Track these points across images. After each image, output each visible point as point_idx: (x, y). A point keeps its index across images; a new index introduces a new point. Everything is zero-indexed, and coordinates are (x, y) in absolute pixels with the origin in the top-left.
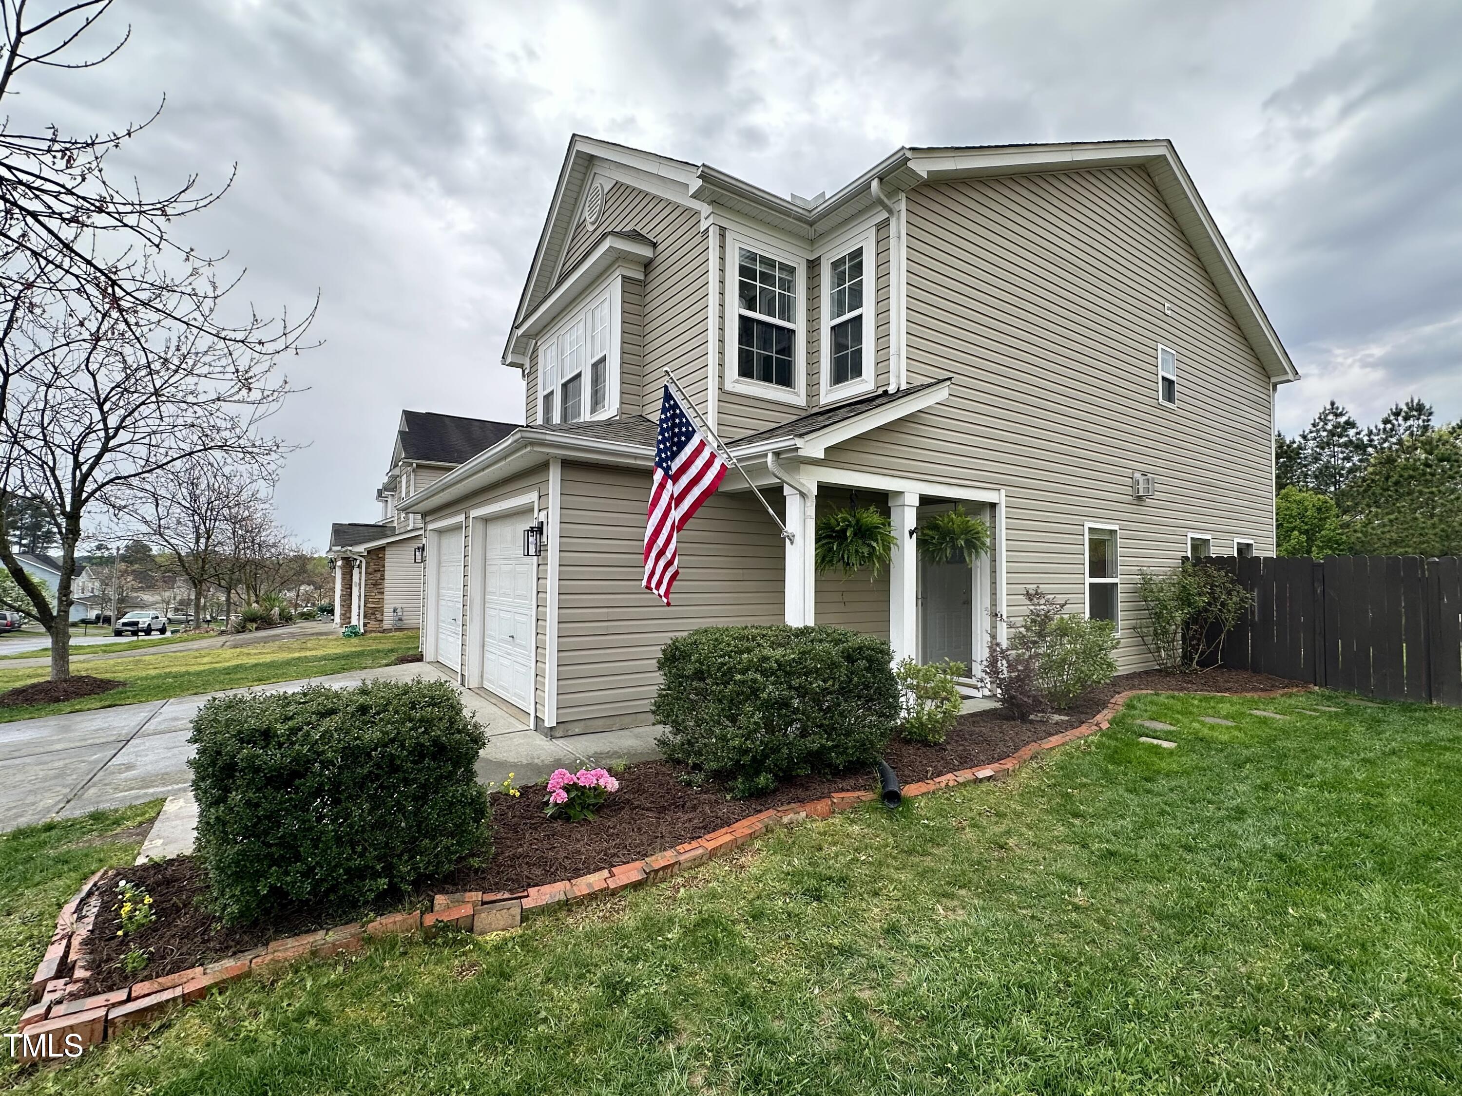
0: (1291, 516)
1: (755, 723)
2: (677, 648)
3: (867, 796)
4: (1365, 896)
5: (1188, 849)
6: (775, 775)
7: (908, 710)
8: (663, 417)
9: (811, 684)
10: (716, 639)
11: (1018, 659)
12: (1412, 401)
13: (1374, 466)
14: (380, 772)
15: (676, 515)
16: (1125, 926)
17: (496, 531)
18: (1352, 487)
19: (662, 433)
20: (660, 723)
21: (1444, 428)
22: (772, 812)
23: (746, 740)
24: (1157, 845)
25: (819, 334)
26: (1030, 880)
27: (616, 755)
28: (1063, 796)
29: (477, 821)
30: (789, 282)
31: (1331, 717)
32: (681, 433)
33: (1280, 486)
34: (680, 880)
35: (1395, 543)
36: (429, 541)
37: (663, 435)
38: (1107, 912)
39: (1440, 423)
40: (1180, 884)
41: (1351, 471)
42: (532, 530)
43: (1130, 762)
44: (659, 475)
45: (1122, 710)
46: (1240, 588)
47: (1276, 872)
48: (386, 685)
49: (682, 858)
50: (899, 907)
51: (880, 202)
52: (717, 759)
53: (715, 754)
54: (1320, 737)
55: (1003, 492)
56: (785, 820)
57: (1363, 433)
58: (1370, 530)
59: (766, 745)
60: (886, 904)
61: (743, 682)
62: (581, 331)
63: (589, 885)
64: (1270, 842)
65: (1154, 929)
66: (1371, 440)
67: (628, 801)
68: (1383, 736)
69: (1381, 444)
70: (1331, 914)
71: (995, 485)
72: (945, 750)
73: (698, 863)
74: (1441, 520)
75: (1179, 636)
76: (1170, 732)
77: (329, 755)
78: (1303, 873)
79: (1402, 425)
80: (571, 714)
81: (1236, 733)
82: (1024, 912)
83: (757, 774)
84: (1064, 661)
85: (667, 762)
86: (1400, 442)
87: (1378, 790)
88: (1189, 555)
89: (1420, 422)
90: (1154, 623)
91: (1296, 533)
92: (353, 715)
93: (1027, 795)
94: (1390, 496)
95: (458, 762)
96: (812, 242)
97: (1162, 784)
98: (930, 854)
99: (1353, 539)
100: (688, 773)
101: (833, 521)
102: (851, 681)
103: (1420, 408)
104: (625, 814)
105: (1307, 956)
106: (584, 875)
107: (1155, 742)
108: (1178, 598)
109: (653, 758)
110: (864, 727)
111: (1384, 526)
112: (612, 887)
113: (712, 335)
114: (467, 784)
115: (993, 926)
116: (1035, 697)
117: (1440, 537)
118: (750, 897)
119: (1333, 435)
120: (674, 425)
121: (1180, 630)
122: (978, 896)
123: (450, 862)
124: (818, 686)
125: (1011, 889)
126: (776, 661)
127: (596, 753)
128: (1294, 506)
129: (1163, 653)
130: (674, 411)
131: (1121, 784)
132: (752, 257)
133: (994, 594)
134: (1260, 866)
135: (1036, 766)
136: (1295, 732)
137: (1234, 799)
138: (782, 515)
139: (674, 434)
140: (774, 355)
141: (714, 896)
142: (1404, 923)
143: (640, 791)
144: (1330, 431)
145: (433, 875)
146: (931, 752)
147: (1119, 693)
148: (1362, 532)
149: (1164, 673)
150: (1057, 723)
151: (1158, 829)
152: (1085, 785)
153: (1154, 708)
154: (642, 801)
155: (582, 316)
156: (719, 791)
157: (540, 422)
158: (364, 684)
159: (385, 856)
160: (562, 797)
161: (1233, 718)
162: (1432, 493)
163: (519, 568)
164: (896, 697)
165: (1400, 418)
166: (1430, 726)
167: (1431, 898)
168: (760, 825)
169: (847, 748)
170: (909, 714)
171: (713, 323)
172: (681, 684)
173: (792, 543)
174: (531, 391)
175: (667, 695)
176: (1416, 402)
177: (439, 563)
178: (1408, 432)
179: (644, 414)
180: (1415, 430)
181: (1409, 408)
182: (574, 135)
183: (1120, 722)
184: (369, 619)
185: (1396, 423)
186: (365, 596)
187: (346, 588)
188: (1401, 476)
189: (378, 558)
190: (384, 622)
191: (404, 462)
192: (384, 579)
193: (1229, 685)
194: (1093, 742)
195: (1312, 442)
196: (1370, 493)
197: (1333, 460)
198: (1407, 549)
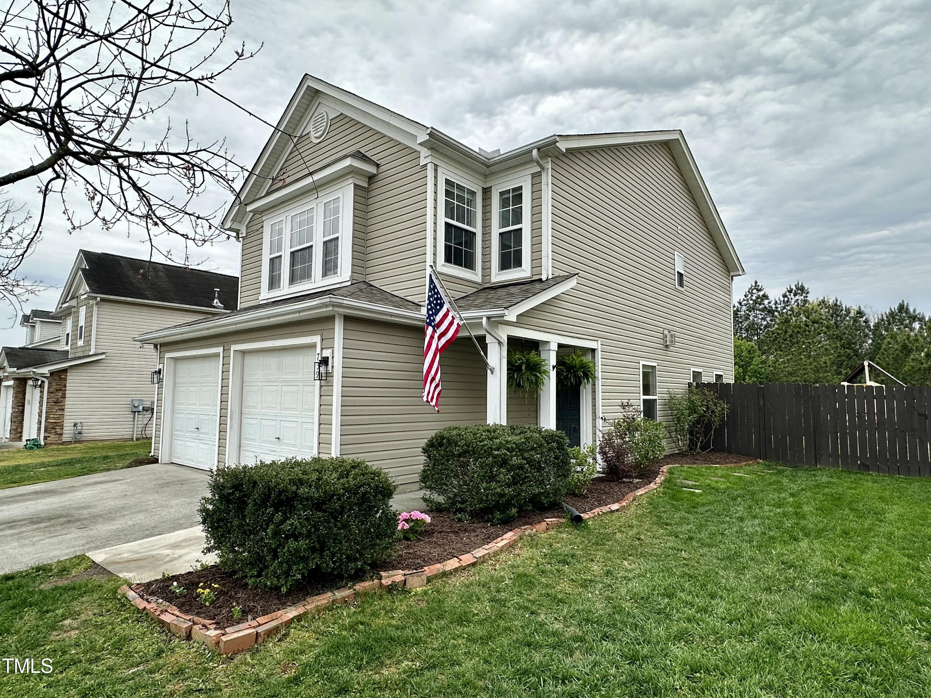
3: (562, 520)
6: (519, 508)
8: (430, 294)
12: (798, 284)
13: (778, 324)
18: (767, 337)
20: (426, 488)
21: (815, 301)
22: (518, 530)
25: (491, 236)
28: (657, 517)
31: (771, 475)
35: (790, 374)
36: (167, 367)
37: (431, 305)
39: (813, 298)
41: (766, 327)
42: (320, 362)
43: (683, 500)
45: (667, 475)
46: (720, 402)
49: (489, 552)
50: (606, 565)
51: (536, 161)
54: (768, 485)
55: (599, 342)
56: (527, 533)
57: (772, 303)
58: (777, 366)
62: (312, 216)
63: (451, 565)
66: (777, 308)
68: (797, 483)
69: (782, 310)
71: (594, 338)
72: (587, 498)
74: (814, 360)
76: (697, 485)
79: (793, 299)
81: (728, 484)
86: (792, 309)
87: (799, 506)
88: (692, 382)
89: (802, 297)
90: (676, 424)
93: (639, 517)
94: (788, 344)
96: (487, 177)
97: (702, 509)
99: (768, 371)
101: (513, 360)
103: (802, 289)
106: (445, 561)
107: (692, 490)
108: (689, 408)
111: (785, 363)
112: (462, 566)
117: (814, 371)
119: (756, 303)
122: (639, 558)
124: (537, 457)
131: (682, 510)
132: (452, 184)
135: (636, 504)
136: (756, 482)
137: (737, 513)
140: (463, 248)
144: (754, 301)
147: (662, 466)
148: (773, 367)
149: (682, 454)
150: (638, 483)
152: (665, 511)
153: (684, 474)
155: (313, 205)
161: (725, 477)
162: (809, 343)
165: (792, 294)
166: (817, 477)
168: (515, 536)
171: (430, 227)
173: (492, 373)
174: (247, 251)
176: (800, 284)
177: (175, 384)
178: (796, 304)
179: (367, 281)
180: (800, 302)
181: (797, 288)
182: (306, 74)
183: (669, 481)
184: (49, 433)
185: (790, 297)
186: (46, 412)
187: (18, 406)
188: (793, 332)
189: (61, 379)
190: (64, 436)
191: (89, 296)
192: (65, 398)
193: (718, 460)
194: (660, 491)
195: (744, 307)
196: (777, 342)
197: (756, 319)
198: (797, 378)
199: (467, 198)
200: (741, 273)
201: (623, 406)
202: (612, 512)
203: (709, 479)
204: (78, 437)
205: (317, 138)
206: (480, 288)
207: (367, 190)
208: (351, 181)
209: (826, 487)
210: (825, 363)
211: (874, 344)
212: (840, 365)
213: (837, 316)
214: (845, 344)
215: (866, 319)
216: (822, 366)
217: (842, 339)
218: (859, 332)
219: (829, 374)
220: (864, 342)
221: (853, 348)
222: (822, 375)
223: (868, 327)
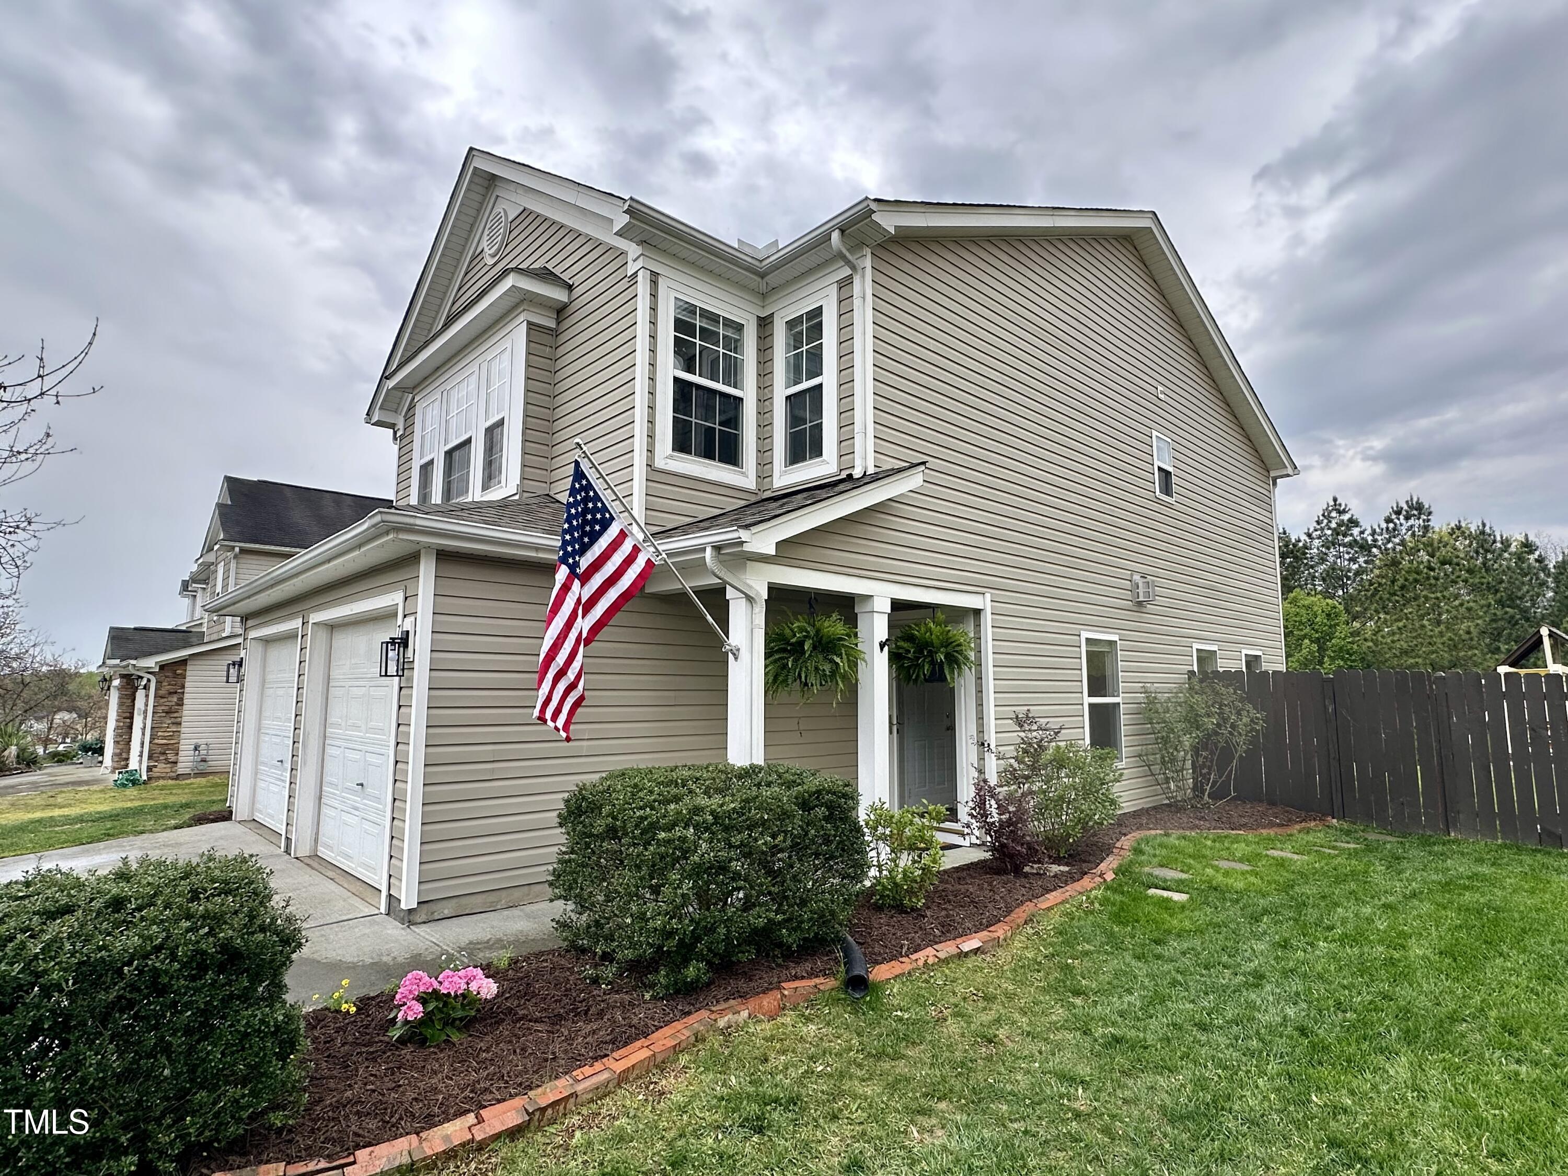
0: (1301, 622)
1: (683, 895)
2: (584, 798)
3: (827, 984)
4: (1392, 1072)
5: (1203, 1027)
6: (709, 963)
7: (879, 866)
8: (571, 500)
9: (756, 840)
10: (636, 786)
11: (1010, 798)
12: (1412, 499)
13: (1380, 568)
14: (135, 995)
15: (584, 625)
16: (1133, 1136)
17: (344, 641)
18: (1360, 591)
19: (569, 520)
20: (560, 898)
21: (1444, 529)
22: (704, 1014)
23: (671, 918)
24: (1168, 1025)
25: (772, 404)
26: (1023, 1081)
27: (499, 944)
28: (1062, 969)
29: (283, 1057)
30: (736, 341)
31: (1352, 854)
32: (595, 521)
33: (1287, 589)
34: (576, 1120)
35: (1405, 652)
36: (250, 655)
37: (570, 523)
38: (1113, 1117)
39: (1440, 524)
40: (1194, 1074)
41: (1357, 573)
42: (393, 641)
43: (1137, 921)
44: (562, 573)
45: (1129, 855)
46: (1249, 707)
47: (1298, 1050)
48: (160, 864)
49: (580, 1088)
50: (864, 1133)
51: (841, 256)
52: (633, 946)
53: (630, 938)
54: (1339, 880)
55: (988, 596)
56: (722, 1023)
57: (1367, 533)
58: (1380, 639)
59: (698, 923)
60: (847, 1130)
61: (668, 842)
62: (473, 386)
63: (447, 1138)
64: (1291, 1012)
65: (1165, 1135)
66: (1375, 540)
67: (510, 1010)
68: (1403, 876)
69: (1384, 544)
70: (1356, 1099)
71: (978, 588)
72: (924, 917)
73: (602, 1093)
74: (1447, 628)
75: (1189, 764)
76: (1182, 881)
77: (55, 976)
78: (1326, 1049)
79: (1404, 524)
80: (436, 891)
81: (1252, 879)
82: (1016, 1126)
83: (686, 962)
84: (1061, 798)
85: (567, 951)
86: (1403, 543)
87: (1398, 941)
88: (1196, 669)
89: (1421, 522)
90: (1160, 750)
91: (1307, 641)
92: (99, 913)
93: (1022, 969)
94: (1397, 602)
95: (257, 974)
96: (764, 296)
97: (1174, 946)
98: (903, 1057)
99: (1364, 648)
100: (596, 966)
101: (787, 631)
102: (806, 834)
103: (1419, 507)
104: (505, 1029)
105: (1333, 1155)
106: (441, 1123)
107: (1166, 894)
108: (1186, 720)
109: (551, 946)
110: (823, 892)
111: (1394, 634)
112: (478, 1138)
113: (640, 400)
114: (271, 1006)
115: (979, 1149)
116: (1028, 843)
117: (1449, 646)
118: (670, 1135)
119: (1338, 534)
120: (586, 511)
121: (1189, 757)
122: (961, 1109)
123: (239, 1120)
124: (765, 843)
125: (1000, 1096)
126: (712, 813)
127: (471, 943)
128: (1303, 611)
129: (1172, 785)
130: (587, 493)
131: (1127, 950)
132: (691, 309)
133: (980, 718)
134: (1281, 1046)
135: (1031, 931)
136: (1314, 874)
137: (1251, 961)
138: (724, 622)
139: (585, 522)
140: (717, 427)
141: (621, 1138)
142: (1432, 1103)
143: (527, 994)
144: (1334, 530)
145: (211, 1142)
146: (906, 920)
147: (1125, 835)
148: (1372, 640)
149: (1174, 808)
150: (1055, 876)
151: (1169, 1004)
152: (1086, 953)
153: (1164, 852)
154: (531, 1009)
155: (474, 367)
156: (634, 988)
157: (414, 500)
158: (125, 864)
159: (136, 1121)
160: (416, 1011)
161: (1248, 861)
162: (1437, 598)
163: (374, 692)
164: (863, 853)
165: (1401, 517)
166: (1449, 861)
167: (1457, 1069)
168: (687, 1033)
169: (802, 922)
170: (880, 872)
171: (641, 386)
172: (588, 845)
173: (736, 659)
174: (404, 459)
175: (570, 861)
176: (1415, 500)
177: (263, 682)
178: (1410, 532)
179: (551, 493)
180: (1417, 530)
181: (1409, 507)
182: (471, 149)
183: (1127, 870)
184: (156, 761)
185: (1398, 522)
186: (152, 728)
187: (125, 718)
188: (1406, 580)
189: (176, 676)
190: (179, 765)
191: (221, 545)
192: (182, 705)
193: (1244, 821)
194: (1096, 898)
195: (1317, 541)
196: (1377, 598)
197: (1339, 560)
198: (1417, 660)
199: (725, 337)
200: (1290, 471)
201: (1019, 722)
202: (963, 955)
203: (1212, 866)
204: (202, 766)
205: (493, 256)
206: (754, 499)
207: (555, 333)
208: (521, 318)
209: (1466, 888)
210: (1468, 633)
211: (1558, 598)
212: (1497, 636)
213: (1487, 551)
214: (1505, 599)
215: (1540, 556)
216: (1463, 637)
217: (1497, 591)
218: (1528, 578)
219: (1476, 652)
220: (1538, 595)
221: (1518, 607)
222: (1463, 653)
223: (1545, 569)
